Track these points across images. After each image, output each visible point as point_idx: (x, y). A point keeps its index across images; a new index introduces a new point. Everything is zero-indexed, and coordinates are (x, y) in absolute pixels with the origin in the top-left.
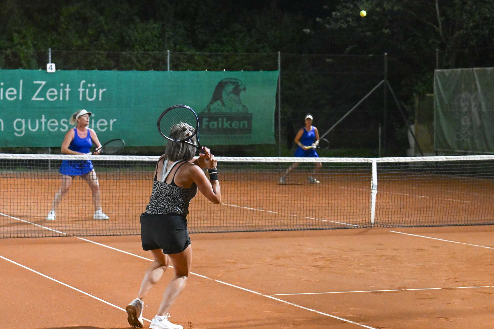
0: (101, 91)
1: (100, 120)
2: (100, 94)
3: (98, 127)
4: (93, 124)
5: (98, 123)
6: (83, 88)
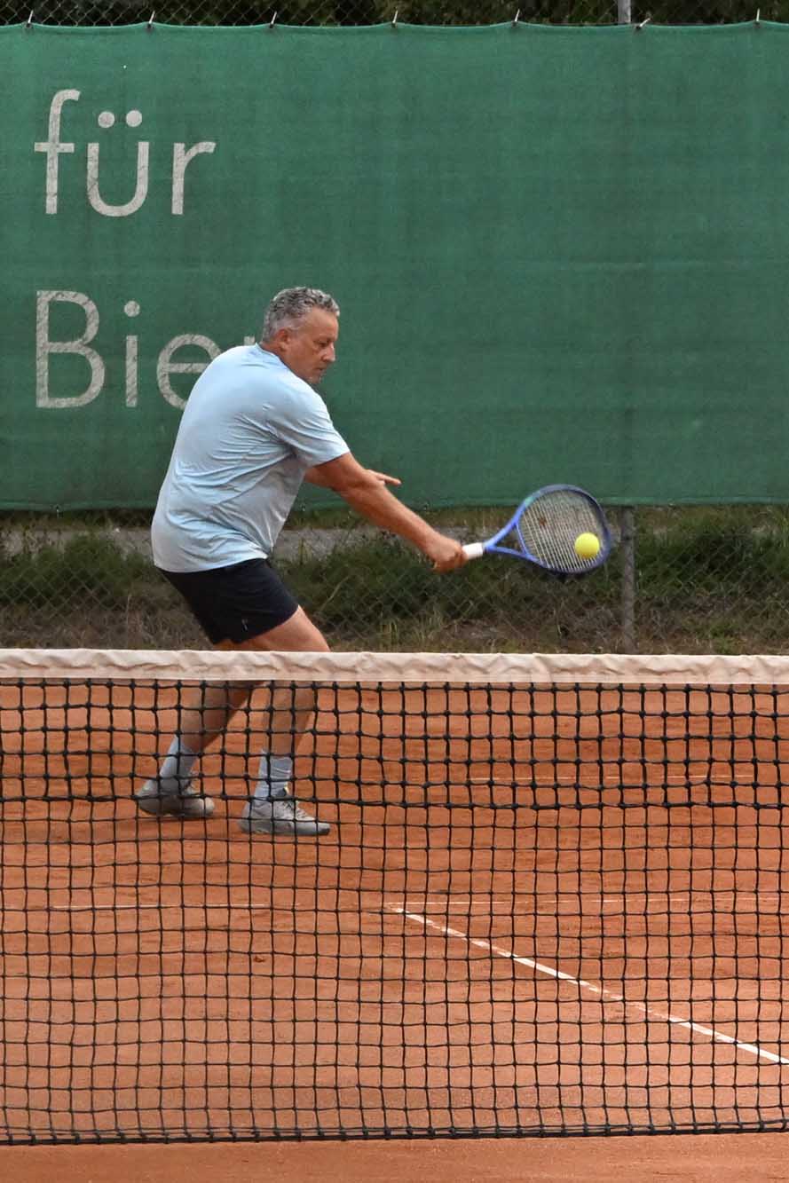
0: (181, 158)
1: (176, 342)
2: (175, 175)
3: (164, 385)
4: (132, 367)
5: (164, 356)
6: (63, 139)
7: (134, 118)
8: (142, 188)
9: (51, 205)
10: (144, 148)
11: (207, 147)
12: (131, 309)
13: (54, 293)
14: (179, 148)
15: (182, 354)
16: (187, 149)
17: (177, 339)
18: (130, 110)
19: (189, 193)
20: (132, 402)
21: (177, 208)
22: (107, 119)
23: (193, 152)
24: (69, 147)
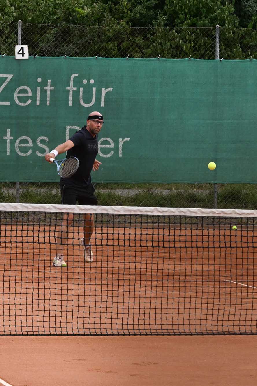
0: (104, 92)
2: (102, 96)
6: (74, 87)
7: (92, 81)
8: (94, 99)
9: (70, 104)
10: (94, 89)
11: (110, 89)
13: (71, 126)
14: (103, 89)
15: (104, 143)
16: (105, 89)
17: (102, 139)
18: (91, 79)
19: (106, 101)
21: (103, 105)
22: (85, 81)
23: (107, 90)
24: (75, 89)
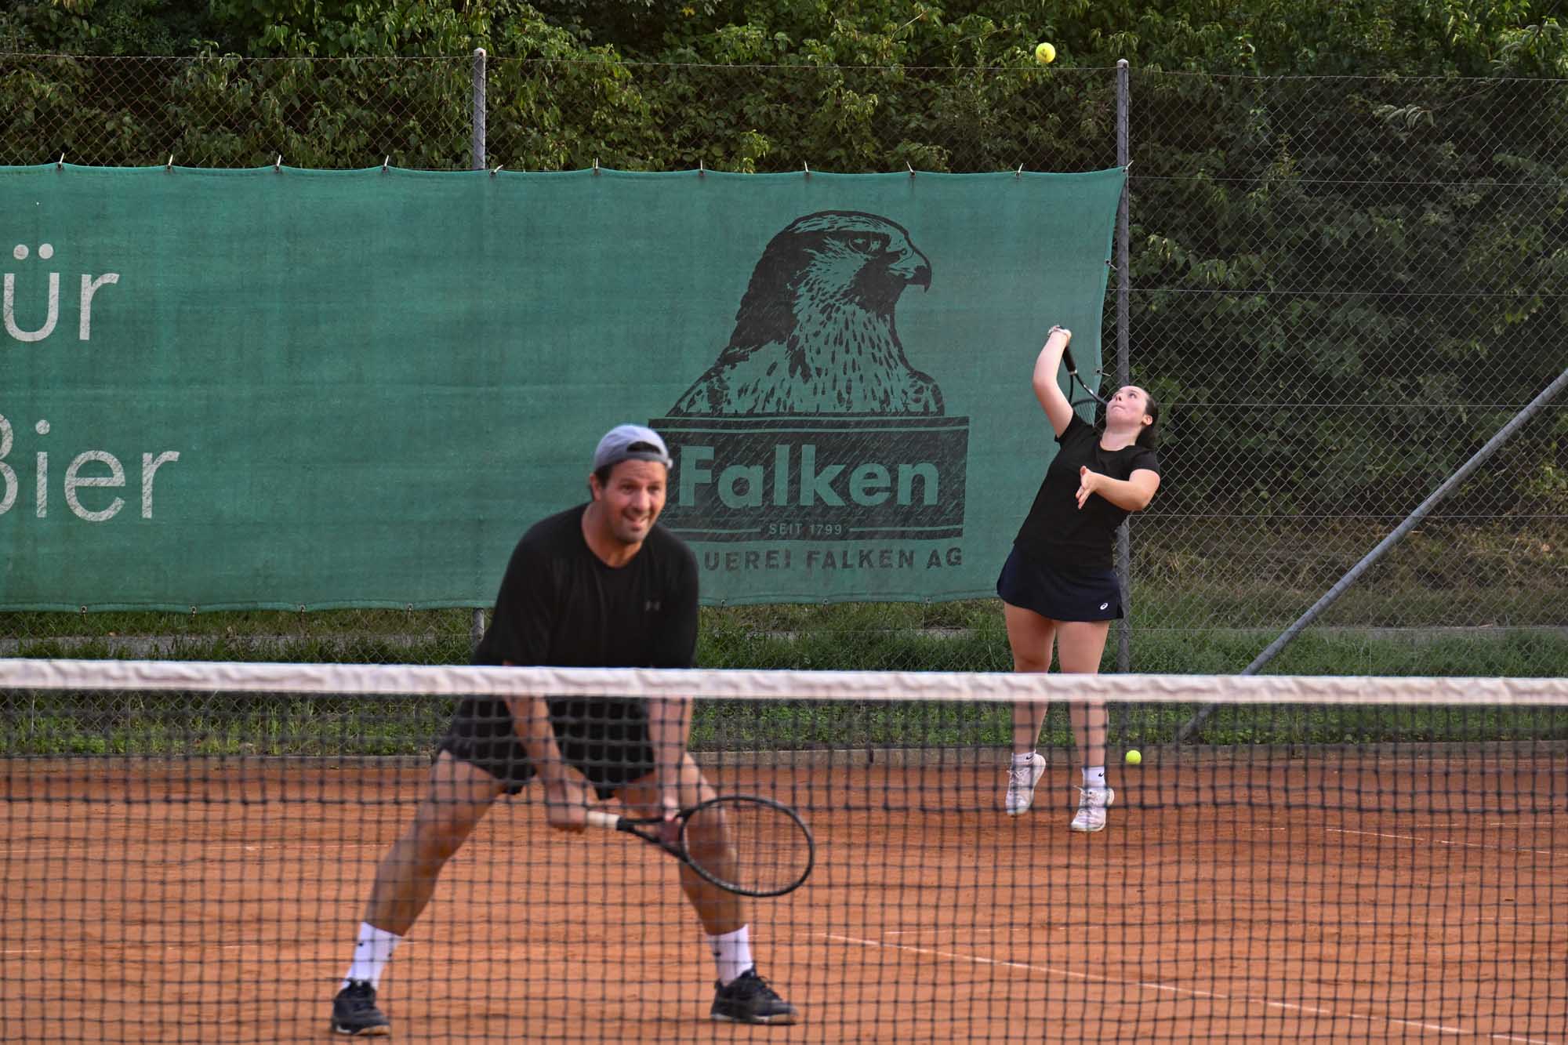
0: (88, 288)
1: (82, 458)
2: (83, 303)
3: (72, 498)
4: (42, 480)
5: (72, 470)
7: (46, 251)
8: (53, 315)
10: (54, 278)
11: (111, 278)
12: (42, 427)
14: (86, 278)
15: (88, 469)
16: (93, 280)
17: (83, 455)
18: (42, 243)
19: (95, 320)
20: (41, 513)
21: (84, 334)
22: (21, 251)
23: (99, 282)
